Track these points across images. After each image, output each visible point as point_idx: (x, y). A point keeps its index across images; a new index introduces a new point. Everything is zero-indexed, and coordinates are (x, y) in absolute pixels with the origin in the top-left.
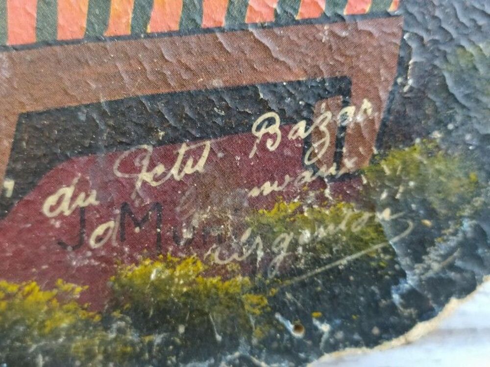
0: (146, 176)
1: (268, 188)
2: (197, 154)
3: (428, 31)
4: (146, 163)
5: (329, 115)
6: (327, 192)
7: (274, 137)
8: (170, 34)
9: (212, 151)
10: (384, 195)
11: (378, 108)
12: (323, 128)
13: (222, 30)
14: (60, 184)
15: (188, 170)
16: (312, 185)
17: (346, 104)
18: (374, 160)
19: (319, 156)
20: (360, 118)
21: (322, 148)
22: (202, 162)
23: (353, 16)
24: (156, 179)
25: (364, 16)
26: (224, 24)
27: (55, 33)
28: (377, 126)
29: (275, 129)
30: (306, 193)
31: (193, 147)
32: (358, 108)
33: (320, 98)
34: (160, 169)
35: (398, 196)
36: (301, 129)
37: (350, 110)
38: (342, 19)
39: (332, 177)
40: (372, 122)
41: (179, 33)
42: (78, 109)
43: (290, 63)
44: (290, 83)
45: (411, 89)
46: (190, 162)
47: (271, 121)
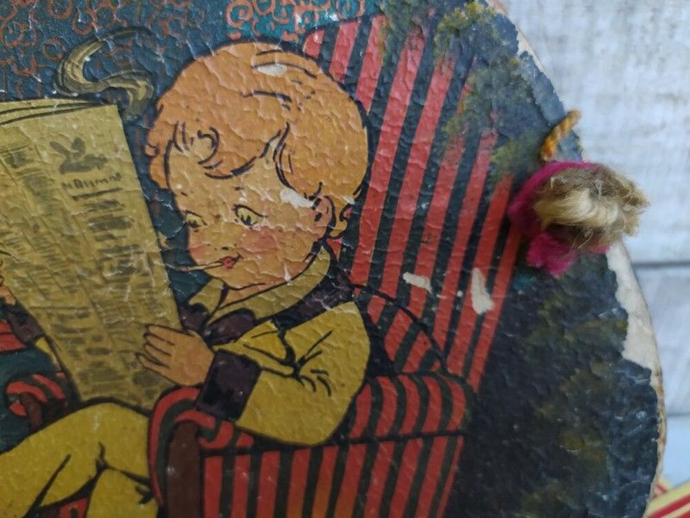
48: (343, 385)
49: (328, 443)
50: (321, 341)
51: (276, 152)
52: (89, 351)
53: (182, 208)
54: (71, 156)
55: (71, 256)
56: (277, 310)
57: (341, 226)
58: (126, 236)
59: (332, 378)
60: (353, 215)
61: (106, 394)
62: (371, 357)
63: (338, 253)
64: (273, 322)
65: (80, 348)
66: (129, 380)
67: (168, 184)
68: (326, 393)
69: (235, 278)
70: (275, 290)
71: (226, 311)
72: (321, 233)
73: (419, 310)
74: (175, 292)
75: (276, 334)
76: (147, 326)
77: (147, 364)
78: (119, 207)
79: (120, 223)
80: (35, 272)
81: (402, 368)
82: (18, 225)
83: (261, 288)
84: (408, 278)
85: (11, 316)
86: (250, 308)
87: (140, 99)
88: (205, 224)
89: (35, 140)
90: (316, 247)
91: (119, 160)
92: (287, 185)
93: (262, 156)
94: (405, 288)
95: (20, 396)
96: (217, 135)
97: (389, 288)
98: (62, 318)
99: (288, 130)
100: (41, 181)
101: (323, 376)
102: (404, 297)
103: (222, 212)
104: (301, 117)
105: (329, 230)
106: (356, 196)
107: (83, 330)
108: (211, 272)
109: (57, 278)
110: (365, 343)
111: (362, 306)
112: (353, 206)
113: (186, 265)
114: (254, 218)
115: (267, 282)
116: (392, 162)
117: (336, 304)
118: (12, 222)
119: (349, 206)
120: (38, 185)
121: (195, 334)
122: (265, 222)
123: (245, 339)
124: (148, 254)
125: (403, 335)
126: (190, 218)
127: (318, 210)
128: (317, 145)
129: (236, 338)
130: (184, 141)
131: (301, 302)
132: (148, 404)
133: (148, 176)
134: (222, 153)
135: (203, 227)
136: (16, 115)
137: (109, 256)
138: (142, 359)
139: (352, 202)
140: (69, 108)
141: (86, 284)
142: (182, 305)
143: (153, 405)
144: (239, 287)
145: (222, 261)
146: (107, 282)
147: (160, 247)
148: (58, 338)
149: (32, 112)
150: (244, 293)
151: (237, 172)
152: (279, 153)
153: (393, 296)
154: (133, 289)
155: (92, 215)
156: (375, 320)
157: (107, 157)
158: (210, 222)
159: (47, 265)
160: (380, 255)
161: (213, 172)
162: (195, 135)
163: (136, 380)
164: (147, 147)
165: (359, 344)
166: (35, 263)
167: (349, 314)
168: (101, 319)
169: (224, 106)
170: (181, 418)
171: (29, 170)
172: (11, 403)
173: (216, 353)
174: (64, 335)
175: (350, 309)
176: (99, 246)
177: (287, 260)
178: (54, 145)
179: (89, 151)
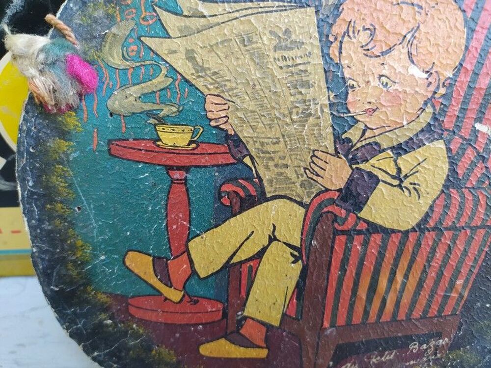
0: (374, 360)
1: (412, 362)
2: (390, 354)
3: (468, 318)
4: (374, 356)
5: (434, 342)
6: (431, 363)
7: (416, 349)
8: (387, 322)
9: (396, 353)
10: (449, 364)
11: (450, 340)
12: (431, 346)
13: (403, 320)
14: (346, 363)
15: (388, 358)
16: (426, 362)
17: (440, 339)
18: (447, 355)
19: (430, 353)
20: (444, 343)
21: (430, 352)
22: (392, 356)
23: (445, 316)
24: (377, 361)
25: (448, 315)
26: (404, 319)
27: (351, 322)
28: (449, 345)
29: (417, 346)
30: (424, 364)
31: (390, 352)
32: (443, 340)
33: (431, 338)
34: (379, 358)
35: (454, 364)
36: (425, 346)
37: (441, 341)
38: (441, 316)
39: (433, 359)
40: (448, 344)
41: (389, 322)
42: (356, 343)
43: (423, 328)
44: (423, 334)
45: (461, 335)
46: (388, 356)
47: (415, 344)
48: (428, 193)
49: (413, 230)
50: (419, 164)
51: (409, 41)
52: (276, 166)
53: (347, 75)
54: (282, 40)
55: (273, 104)
56: (395, 144)
57: (442, 91)
58: (310, 93)
59: (422, 189)
60: (450, 85)
61: (282, 193)
62: (448, 176)
63: (438, 108)
64: (392, 151)
65: (271, 164)
66: (298, 185)
67: (340, 60)
68: (417, 198)
69: (372, 122)
70: (396, 131)
71: (364, 143)
72: (430, 95)
73: (481, 147)
74: (334, 129)
75: (392, 159)
76: (314, 151)
77: (310, 175)
78: (308, 74)
79: (307, 85)
80: (249, 114)
81: (465, 184)
82: (243, 83)
83: (388, 129)
84: (478, 126)
85: (230, 141)
86: (379, 142)
87: (330, 4)
88: (360, 87)
89: (260, 29)
90: (426, 103)
91: (312, 44)
92: (413, 62)
93: (400, 44)
94: (475, 132)
95: (228, 193)
96: (375, 29)
97: (465, 132)
98: (262, 144)
99: (418, 27)
100: (261, 56)
101: (417, 187)
102: (473, 138)
103: (371, 79)
104: (427, 20)
105: (435, 93)
106: (454, 72)
107: (274, 152)
108: (358, 118)
109: (263, 118)
110: (446, 167)
111: (448, 143)
112: (452, 79)
113: (343, 113)
114: (390, 83)
115: (391, 125)
116: (479, 51)
117: (432, 141)
118: (239, 81)
119: (449, 78)
120: (259, 58)
121: (342, 156)
122: (397, 87)
123: (372, 161)
124: (321, 104)
125: (469, 162)
126: (351, 82)
127: (430, 80)
128: (435, 38)
129: (367, 161)
130: (354, 32)
131: (411, 139)
132: (307, 200)
133: (328, 55)
134: (376, 41)
135: (358, 88)
136: (250, 11)
137: (297, 105)
138: (307, 171)
139: (451, 76)
140: (284, 8)
141: (280, 122)
142: (337, 138)
143: (309, 201)
144: (374, 128)
145: (366, 111)
146: (293, 122)
147: (329, 100)
148: (257, 156)
149: (260, 10)
150: (377, 132)
151: (383, 53)
152: (411, 42)
153: (467, 137)
154: (309, 127)
155: (290, 79)
156: (454, 152)
157: (304, 41)
158: (363, 85)
159: (258, 110)
160: (463, 110)
161: (369, 53)
162: (361, 29)
163: (302, 185)
164: (330, 35)
165: (442, 167)
166: (250, 108)
167: (439, 147)
168: (286, 145)
169: (381, 11)
170: (326, 210)
171: (253, 48)
172: (223, 197)
173: (353, 170)
174: (262, 155)
175: (440, 145)
176: (292, 99)
177: (406, 111)
178: (271, 32)
179: (293, 37)
